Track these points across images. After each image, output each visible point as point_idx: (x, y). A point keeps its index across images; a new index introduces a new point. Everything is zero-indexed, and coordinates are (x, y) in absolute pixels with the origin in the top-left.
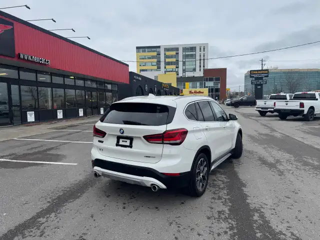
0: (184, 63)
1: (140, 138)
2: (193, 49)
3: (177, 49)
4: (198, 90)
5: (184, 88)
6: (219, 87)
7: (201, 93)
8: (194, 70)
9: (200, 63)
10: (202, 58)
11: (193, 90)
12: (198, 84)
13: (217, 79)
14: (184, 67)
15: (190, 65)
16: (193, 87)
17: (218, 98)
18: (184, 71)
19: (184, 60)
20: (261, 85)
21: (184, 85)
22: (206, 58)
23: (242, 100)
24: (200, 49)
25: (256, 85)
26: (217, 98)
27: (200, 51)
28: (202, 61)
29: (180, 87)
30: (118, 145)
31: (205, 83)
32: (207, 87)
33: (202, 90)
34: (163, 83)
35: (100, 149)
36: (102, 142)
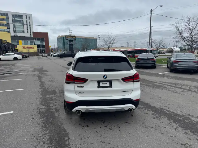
0: (14, 26)
1: (118, 80)
2: (20, 16)
3: (7, 15)
4: (30, 46)
5: (18, 44)
6: (44, 45)
7: (32, 48)
8: (23, 32)
9: (27, 27)
10: (28, 24)
11: (26, 46)
12: (29, 42)
13: (43, 39)
14: (14, 29)
15: (19, 28)
16: (25, 44)
17: (45, 52)
18: (15, 32)
19: (14, 24)
20: (72, 45)
21: (18, 42)
22: (31, 24)
23: (64, 53)
24: (26, 17)
25: (70, 45)
26: (43, 52)
27: (27, 19)
28: (29, 26)
29: (15, 44)
30: (99, 87)
31: (34, 41)
32: (36, 44)
33: (32, 46)
34: (2, 40)
35: (80, 93)
36: (83, 87)
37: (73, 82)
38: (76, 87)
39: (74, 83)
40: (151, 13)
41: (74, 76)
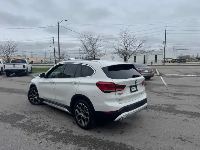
30: (131, 92)
35: (120, 100)
36: (122, 94)
37: (114, 90)
38: (117, 95)
39: (116, 91)
40: (58, 24)
41: (116, 84)
